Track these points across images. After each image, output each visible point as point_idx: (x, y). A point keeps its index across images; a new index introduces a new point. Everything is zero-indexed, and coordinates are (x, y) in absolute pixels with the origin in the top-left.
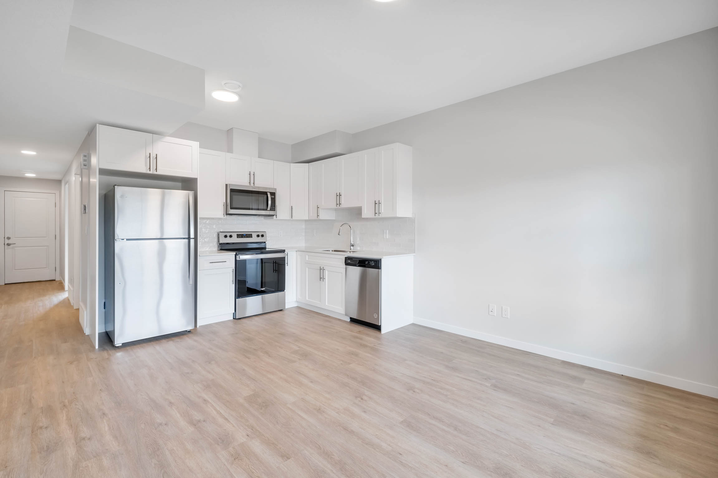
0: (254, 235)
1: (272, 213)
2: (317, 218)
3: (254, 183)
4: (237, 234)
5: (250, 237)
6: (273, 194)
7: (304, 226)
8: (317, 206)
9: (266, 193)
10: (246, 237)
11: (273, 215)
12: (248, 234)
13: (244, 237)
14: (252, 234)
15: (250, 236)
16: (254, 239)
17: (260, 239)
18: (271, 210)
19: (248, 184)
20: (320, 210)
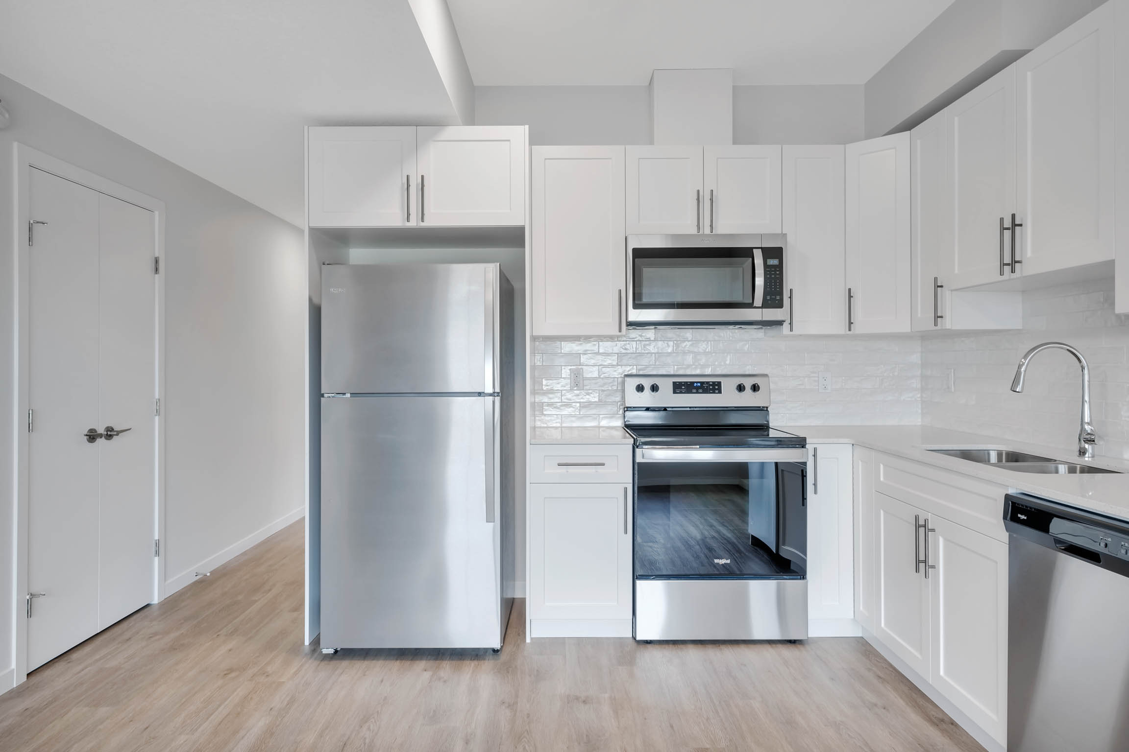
0: (729, 386)
1: (771, 314)
2: (936, 324)
3: (711, 226)
4: (674, 383)
5: (714, 393)
6: (774, 253)
7: (916, 358)
8: (936, 279)
9: (747, 253)
10: (700, 391)
11: (780, 323)
12: (708, 383)
13: (694, 391)
14: (719, 383)
15: (714, 388)
16: (728, 398)
17: (748, 399)
18: (766, 305)
19: (694, 231)
20: (946, 295)
